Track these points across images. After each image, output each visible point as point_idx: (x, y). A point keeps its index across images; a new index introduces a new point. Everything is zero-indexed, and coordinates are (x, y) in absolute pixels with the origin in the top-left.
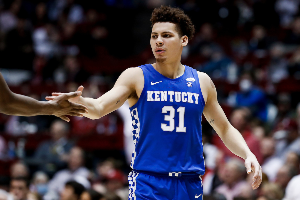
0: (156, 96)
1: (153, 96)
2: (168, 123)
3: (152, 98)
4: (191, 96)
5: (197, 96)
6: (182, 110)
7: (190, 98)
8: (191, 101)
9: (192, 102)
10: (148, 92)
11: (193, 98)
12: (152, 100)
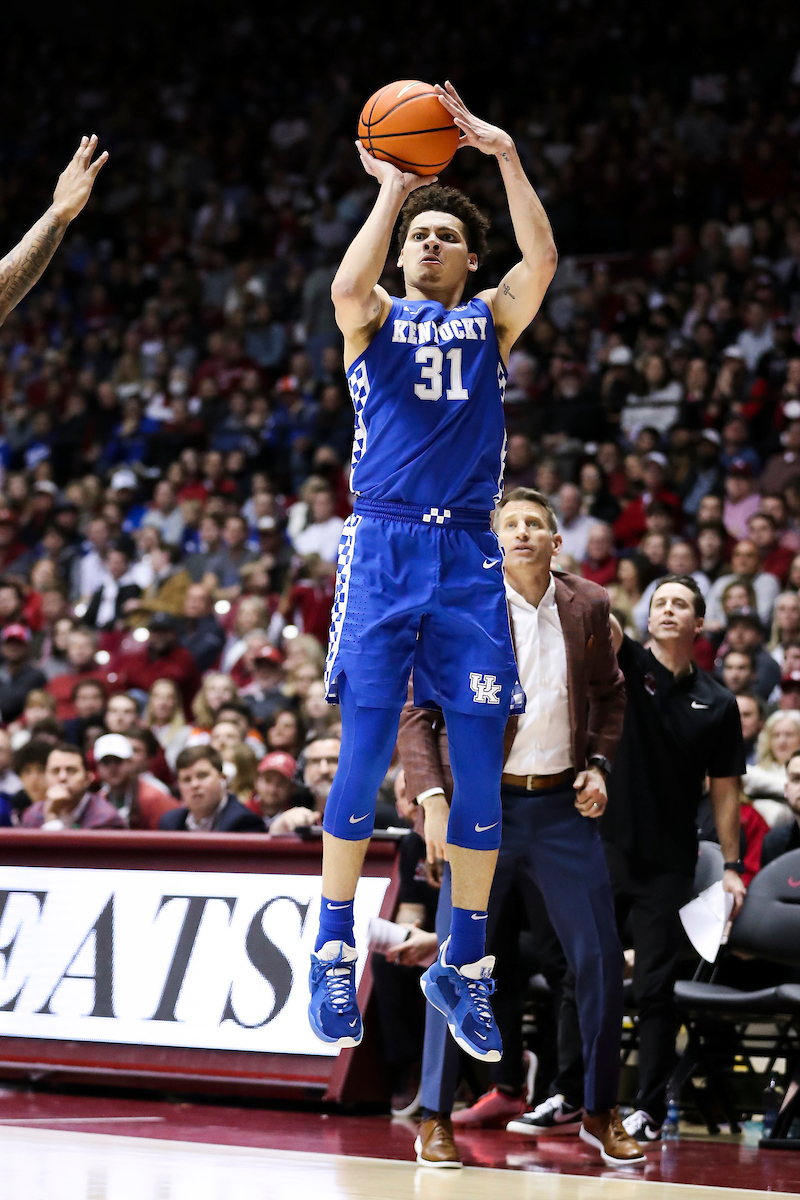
0: (412, 333)
1: (407, 332)
2: (428, 383)
3: (402, 335)
4: (471, 326)
5: (482, 322)
6: (455, 356)
7: (469, 327)
8: (472, 335)
9: (475, 337)
10: (397, 323)
11: (476, 328)
12: (403, 339)
